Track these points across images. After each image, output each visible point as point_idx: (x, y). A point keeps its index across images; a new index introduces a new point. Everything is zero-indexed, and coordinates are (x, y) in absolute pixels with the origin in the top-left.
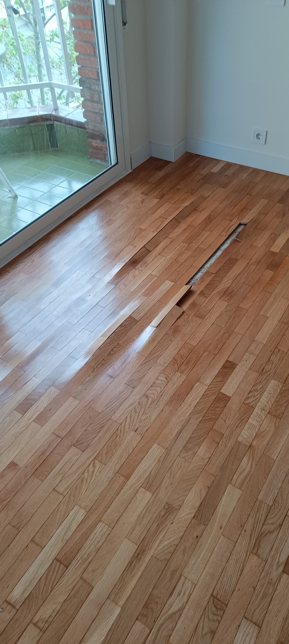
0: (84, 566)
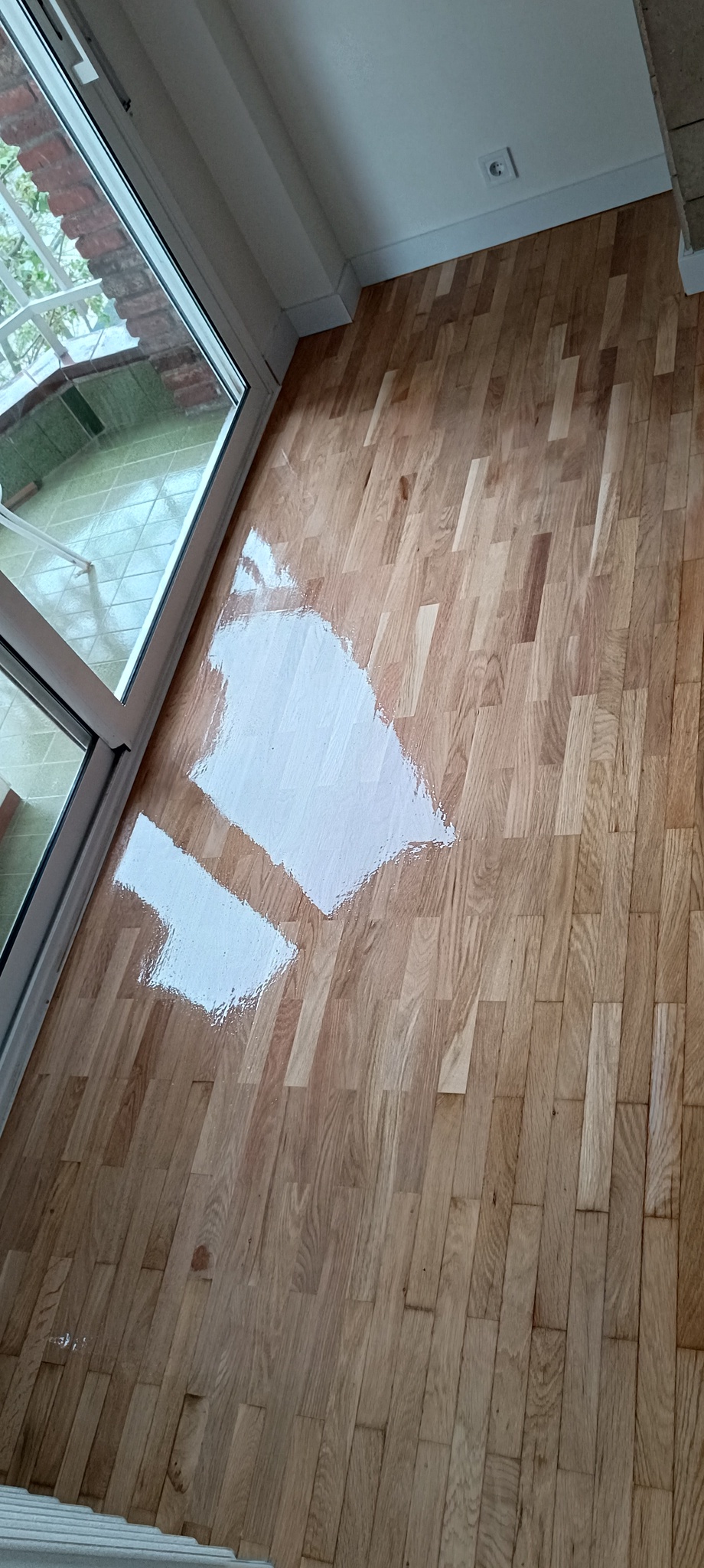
0: (676, 1086)
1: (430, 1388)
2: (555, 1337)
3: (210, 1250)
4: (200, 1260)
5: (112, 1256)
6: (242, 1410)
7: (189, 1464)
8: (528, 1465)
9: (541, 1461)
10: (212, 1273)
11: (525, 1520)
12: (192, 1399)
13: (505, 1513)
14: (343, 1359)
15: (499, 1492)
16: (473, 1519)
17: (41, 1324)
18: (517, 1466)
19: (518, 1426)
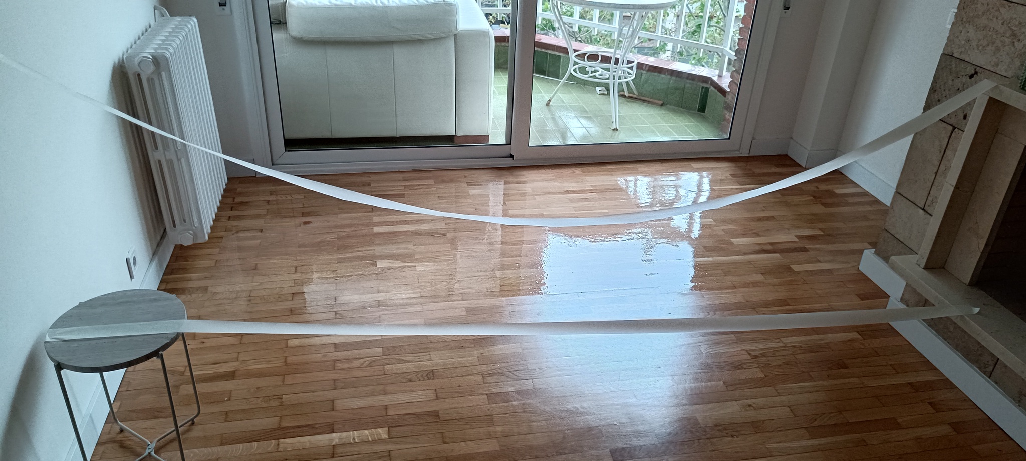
1: (270, 276)
2: (290, 298)
3: (311, 224)
4: (305, 223)
5: (305, 206)
6: (259, 241)
7: (241, 234)
8: (249, 298)
9: (250, 300)
10: (302, 226)
11: (231, 300)
12: (261, 231)
13: (235, 296)
14: (277, 257)
15: (239, 294)
16: (231, 290)
17: (281, 197)
18: (248, 295)
19: (260, 295)
